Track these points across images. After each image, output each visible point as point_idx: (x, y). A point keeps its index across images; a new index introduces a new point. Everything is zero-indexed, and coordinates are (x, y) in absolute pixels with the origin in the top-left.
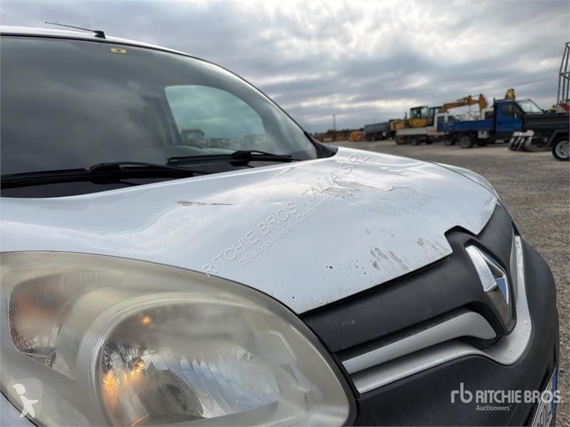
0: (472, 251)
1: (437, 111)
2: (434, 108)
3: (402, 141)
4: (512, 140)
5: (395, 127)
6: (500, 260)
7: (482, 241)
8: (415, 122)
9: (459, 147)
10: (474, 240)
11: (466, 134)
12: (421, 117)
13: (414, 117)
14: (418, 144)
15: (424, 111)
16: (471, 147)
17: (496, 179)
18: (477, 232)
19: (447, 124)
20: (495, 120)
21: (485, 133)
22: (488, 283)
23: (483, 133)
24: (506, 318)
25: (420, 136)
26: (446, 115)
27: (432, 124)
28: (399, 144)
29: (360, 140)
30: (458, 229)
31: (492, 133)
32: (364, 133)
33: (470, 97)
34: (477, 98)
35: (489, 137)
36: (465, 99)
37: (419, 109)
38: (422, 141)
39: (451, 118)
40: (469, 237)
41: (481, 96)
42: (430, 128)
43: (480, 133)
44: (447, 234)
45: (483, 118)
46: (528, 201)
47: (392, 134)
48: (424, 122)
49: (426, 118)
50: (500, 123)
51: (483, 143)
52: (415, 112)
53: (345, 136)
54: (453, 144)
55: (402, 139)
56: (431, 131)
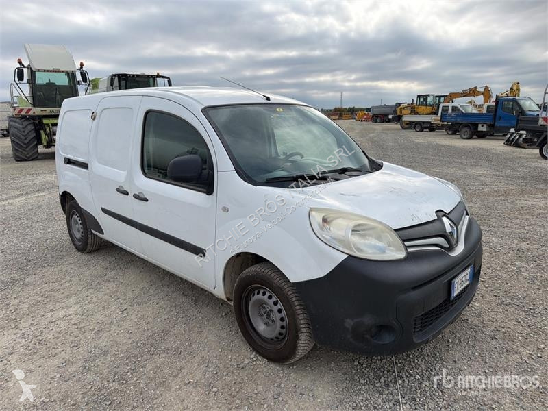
0: (444, 219)
1: (442, 99)
2: (440, 97)
3: (406, 126)
4: (508, 136)
5: (401, 112)
6: (455, 223)
7: (449, 216)
8: (421, 109)
9: (459, 136)
10: (446, 215)
11: (467, 126)
12: (426, 105)
13: (420, 104)
14: (422, 130)
15: (430, 99)
16: (470, 138)
17: (485, 172)
18: (447, 212)
19: (450, 115)
20: (495, 115)
21: (485, 125)
22: (448, 229)
23: (482, 126)
24: (454, 242)
25: (424, 122)
26: (450, 105)
27: (436, 113)
28: (403, 128)
29: (367, 120)
30: (440, 211)
31: (491, 126)
32: (371, 114)
33: (476, 88)
34: (482, 90)
35: (489, 130)
36: (470, 89)
37: (426, 97)
38: (426, 128)
39: (455, 109)
40: (443, 214)
41: (486, 88)
42: (434, 117)
43: (480, 126)
44: (436, 212)
45: (485, 111)
46: (506, 194)
47: (398, 119)
48: (429, 109)
49: (432, 106)
50: (500, 118)
51: (482, 136)
52: (422, 100)
53: (352, 114)
54: (454, 133)
55: (407, 124)
56: (435, 119)
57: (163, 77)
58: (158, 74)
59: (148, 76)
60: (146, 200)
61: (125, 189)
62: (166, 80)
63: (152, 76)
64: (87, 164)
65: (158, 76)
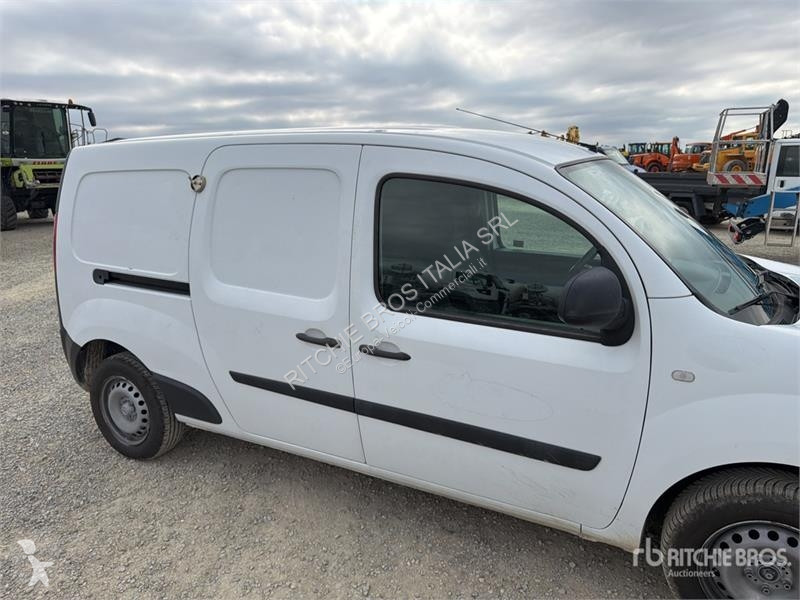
57: (80, 107)
58: (70, 101)
59: (53, 106)
60: (406, 357)
61: (329, 336)
62: (85, 113)
63: (60, 106)
64: (188, 285)
65: (71, 106)
